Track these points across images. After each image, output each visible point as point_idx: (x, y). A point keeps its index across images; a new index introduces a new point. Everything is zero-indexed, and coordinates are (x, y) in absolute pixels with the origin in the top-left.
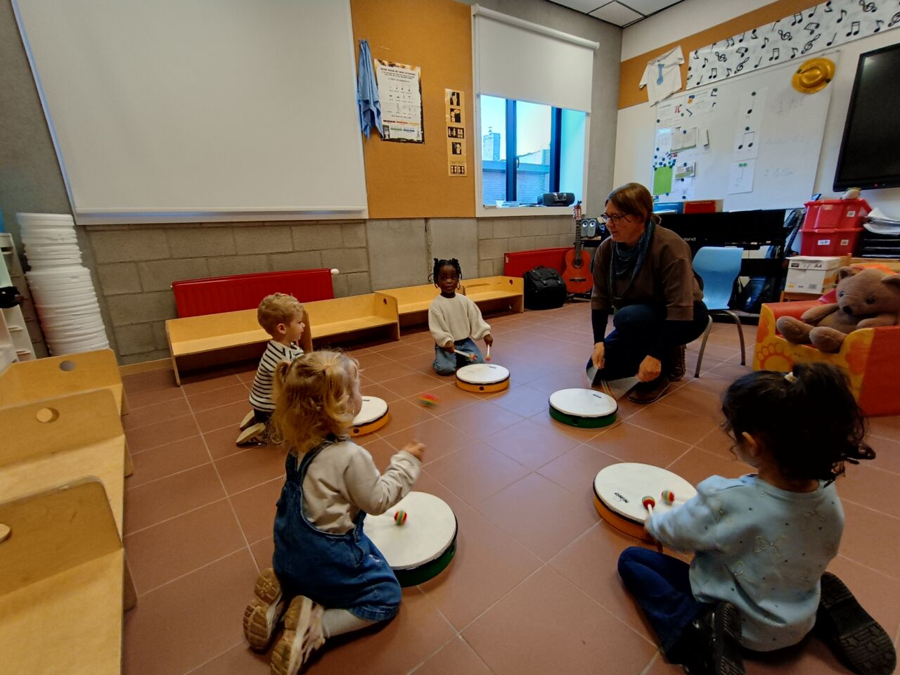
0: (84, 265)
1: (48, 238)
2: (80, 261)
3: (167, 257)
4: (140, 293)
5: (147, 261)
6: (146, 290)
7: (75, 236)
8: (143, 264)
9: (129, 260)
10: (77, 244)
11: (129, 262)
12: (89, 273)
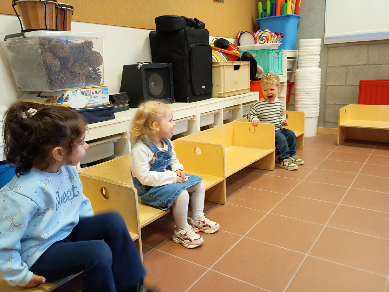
0: (319, 67)
1: (307, 52)
2: (318, 64)
3: (365, 64)
4: (343, 86)
5: (353, 66)
6: (347, 84)
7: (320, 50)
8: (350, 68)
9: (344, 65)
10: (320, 55)
11: (344, 66)
12: (320, 71)
